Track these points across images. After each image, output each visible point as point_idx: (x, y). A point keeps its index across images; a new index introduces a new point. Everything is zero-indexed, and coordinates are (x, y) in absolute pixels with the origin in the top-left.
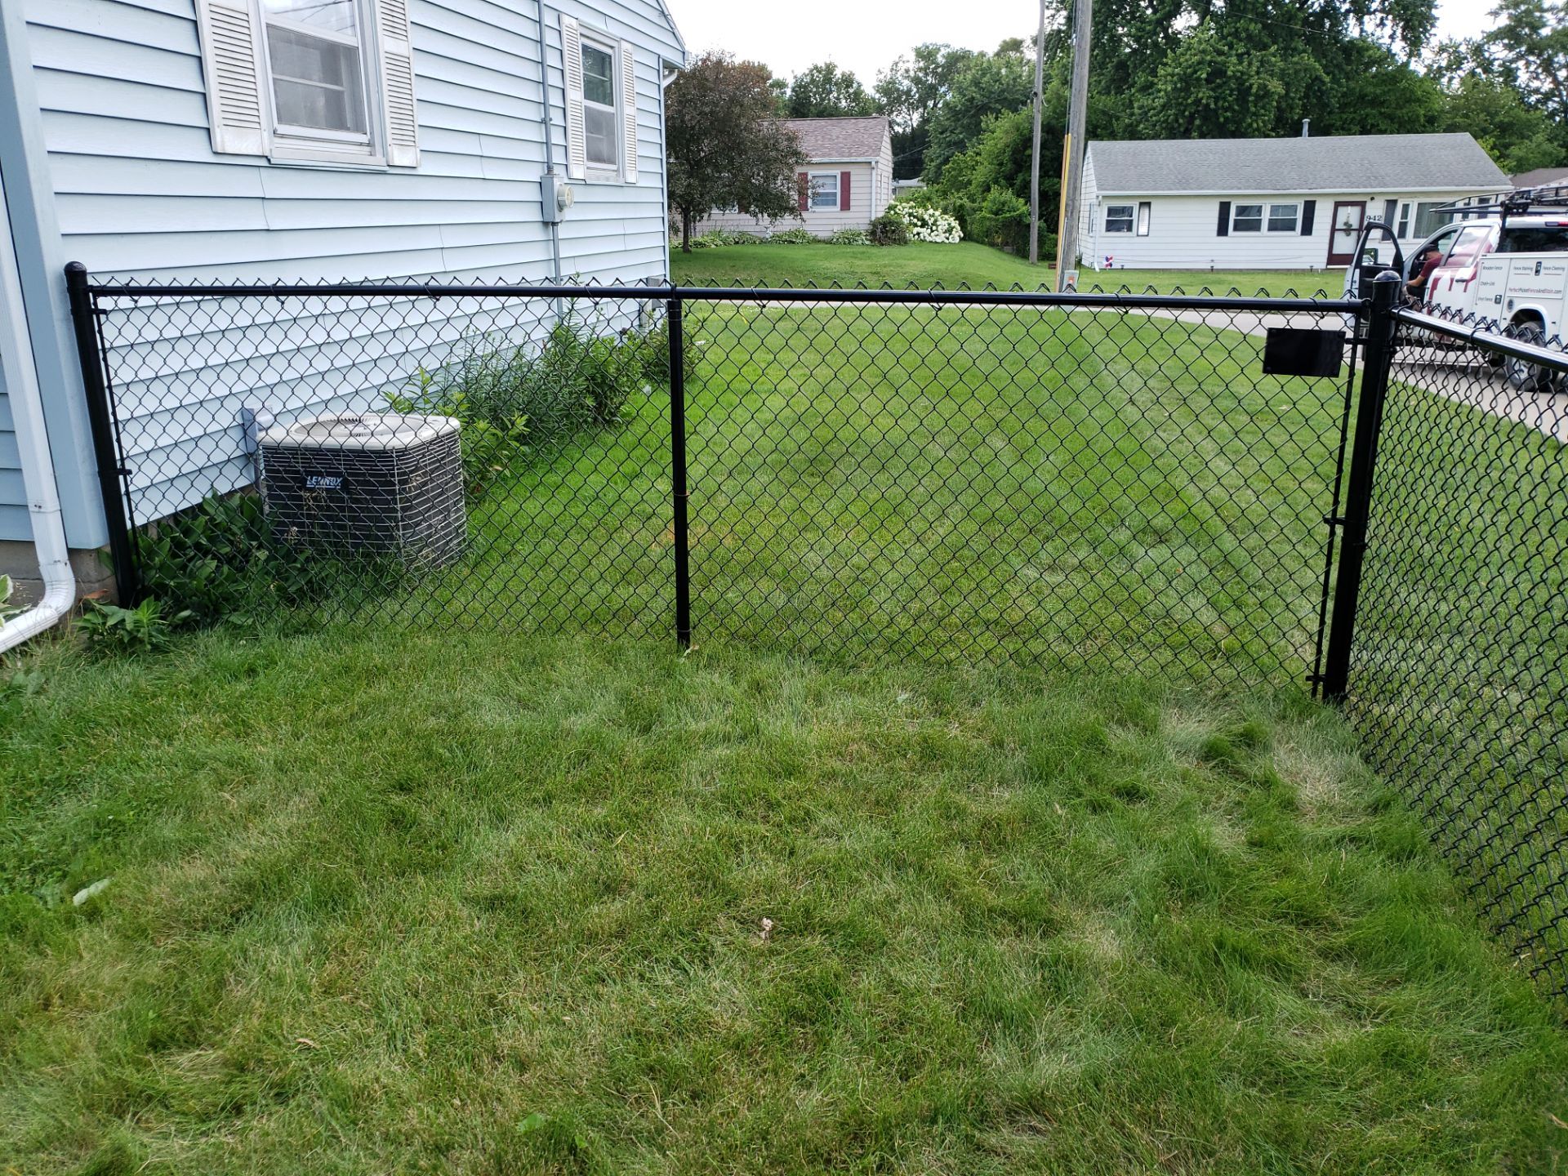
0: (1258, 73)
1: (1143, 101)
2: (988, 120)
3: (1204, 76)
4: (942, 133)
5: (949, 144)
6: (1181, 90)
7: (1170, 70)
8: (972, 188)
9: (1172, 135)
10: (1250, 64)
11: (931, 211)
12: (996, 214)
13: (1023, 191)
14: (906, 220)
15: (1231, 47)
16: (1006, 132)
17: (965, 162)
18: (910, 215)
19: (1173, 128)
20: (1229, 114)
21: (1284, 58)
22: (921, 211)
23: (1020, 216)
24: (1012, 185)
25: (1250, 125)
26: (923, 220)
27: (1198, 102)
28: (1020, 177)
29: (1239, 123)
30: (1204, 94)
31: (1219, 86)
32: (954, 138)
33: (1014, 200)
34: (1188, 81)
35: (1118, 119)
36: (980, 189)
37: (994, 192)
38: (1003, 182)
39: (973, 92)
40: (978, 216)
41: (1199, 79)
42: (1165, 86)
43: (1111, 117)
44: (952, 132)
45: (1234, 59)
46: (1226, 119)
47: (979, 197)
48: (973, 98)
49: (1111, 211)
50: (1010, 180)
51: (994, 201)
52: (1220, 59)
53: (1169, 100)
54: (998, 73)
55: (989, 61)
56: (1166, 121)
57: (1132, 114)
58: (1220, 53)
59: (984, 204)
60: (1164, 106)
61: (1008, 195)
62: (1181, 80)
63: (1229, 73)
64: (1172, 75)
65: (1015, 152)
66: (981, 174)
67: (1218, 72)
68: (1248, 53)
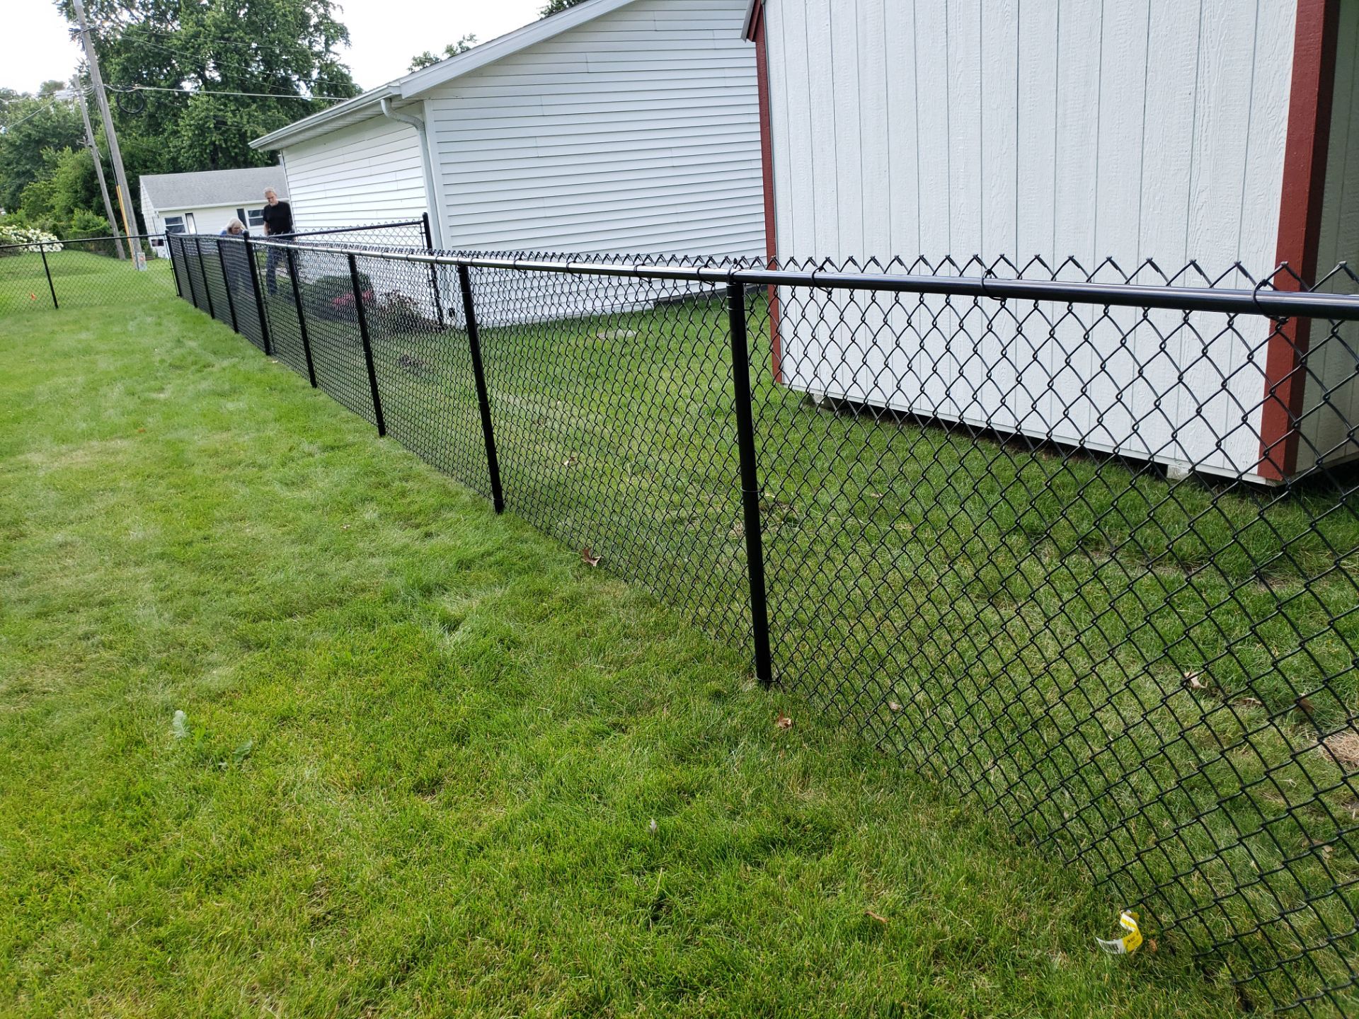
0: (248, 122)
1: (174, 142)
2: (48, 153)
3: (212, 126)
4: (8, 165)
5: (18, 175)
6: (199, 135)
7: (187, 122)
8: (56, 211)
9: (203, 167)
10: (241, 117)
11: (32, 231)
12: (84, 229)
13: (100, 211)
14: (14, 237)
15: (225, 105)
16: (74, 168)
17: (40, 189)
18: (16, 235)
19: (201, 161)
20: (237, 150)
21: (264, 113)
22: (23, 231)
23: (104, 229)
24: (90, 207)
25: (253, 157)
26: (27, 237)
27: (213, 143)
28: (95, 200)
29: (245, 155)
30: (216, 137)
31: (225, 132)
32: (21, 168)
33: (95, 217)
34: (202, 130)
35: (160, 155)
36: (64, 212)
37: (78, 214)
38: (81, 205)
39: (27, 129)
40: (71, 231)
41: (209, 128)
42: (187, 134)
43: (155, 153)
44: (18, 163)
45: (230, 114)
46: (236, 153)
47: (64, 218)
48: (30, 134)
49: (168, 221)
50: (87, 203)
51: (80, 220)
52: (221, 113)
53: (193, 142)
54: (48, 112)
55: (36, 103)
56: (194, 156)
57: (170, 152)
58: (220, 110)
59: (73, 223)
60: (191, 146)
61: (89, 215)
62: (197, 128)
63: (229, 123)
64: (190, 126)
65: (85, 182)
66: (60, 200)
67: (220, 123)
68: (238, 109)
